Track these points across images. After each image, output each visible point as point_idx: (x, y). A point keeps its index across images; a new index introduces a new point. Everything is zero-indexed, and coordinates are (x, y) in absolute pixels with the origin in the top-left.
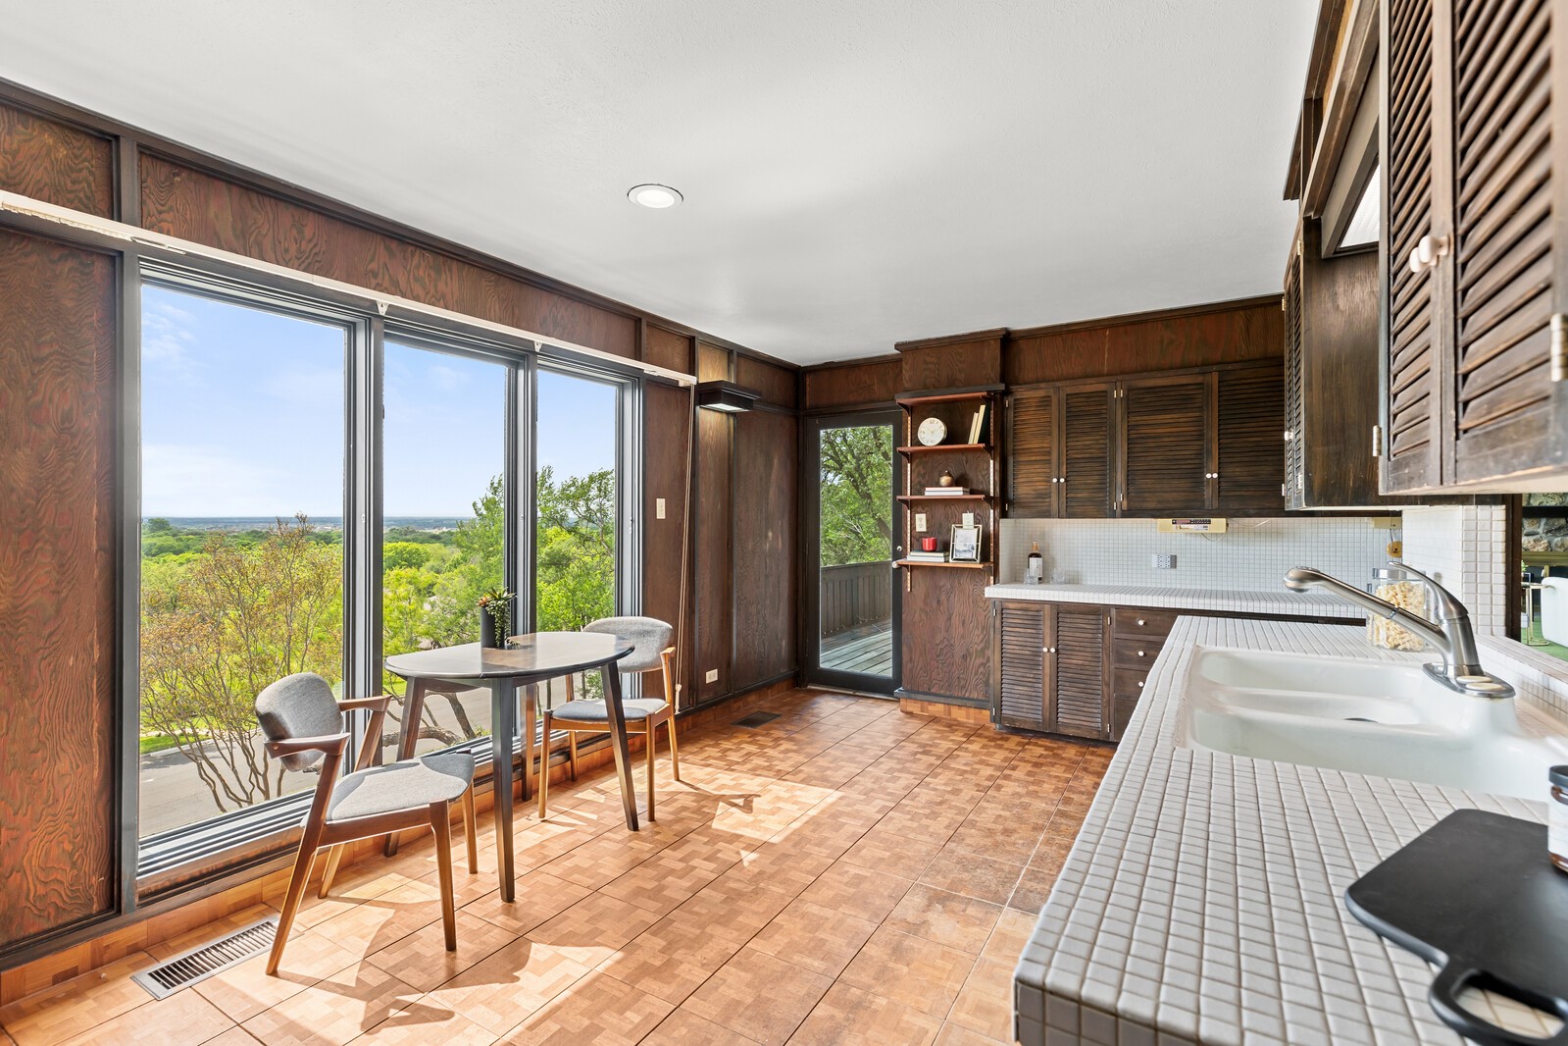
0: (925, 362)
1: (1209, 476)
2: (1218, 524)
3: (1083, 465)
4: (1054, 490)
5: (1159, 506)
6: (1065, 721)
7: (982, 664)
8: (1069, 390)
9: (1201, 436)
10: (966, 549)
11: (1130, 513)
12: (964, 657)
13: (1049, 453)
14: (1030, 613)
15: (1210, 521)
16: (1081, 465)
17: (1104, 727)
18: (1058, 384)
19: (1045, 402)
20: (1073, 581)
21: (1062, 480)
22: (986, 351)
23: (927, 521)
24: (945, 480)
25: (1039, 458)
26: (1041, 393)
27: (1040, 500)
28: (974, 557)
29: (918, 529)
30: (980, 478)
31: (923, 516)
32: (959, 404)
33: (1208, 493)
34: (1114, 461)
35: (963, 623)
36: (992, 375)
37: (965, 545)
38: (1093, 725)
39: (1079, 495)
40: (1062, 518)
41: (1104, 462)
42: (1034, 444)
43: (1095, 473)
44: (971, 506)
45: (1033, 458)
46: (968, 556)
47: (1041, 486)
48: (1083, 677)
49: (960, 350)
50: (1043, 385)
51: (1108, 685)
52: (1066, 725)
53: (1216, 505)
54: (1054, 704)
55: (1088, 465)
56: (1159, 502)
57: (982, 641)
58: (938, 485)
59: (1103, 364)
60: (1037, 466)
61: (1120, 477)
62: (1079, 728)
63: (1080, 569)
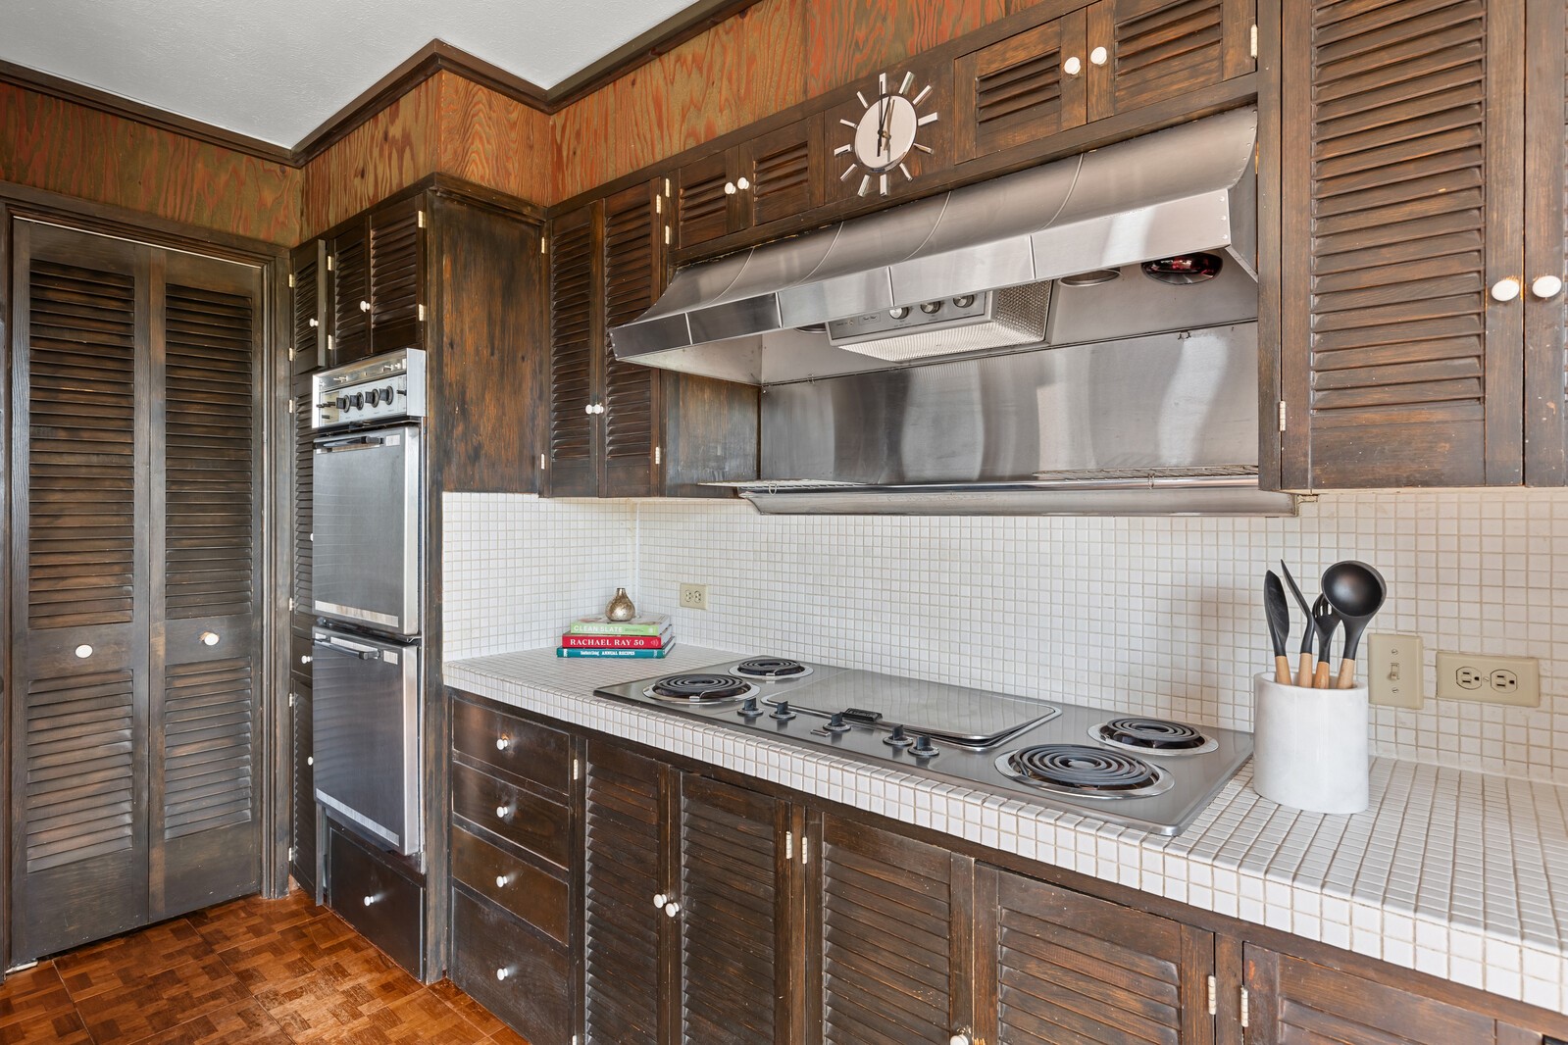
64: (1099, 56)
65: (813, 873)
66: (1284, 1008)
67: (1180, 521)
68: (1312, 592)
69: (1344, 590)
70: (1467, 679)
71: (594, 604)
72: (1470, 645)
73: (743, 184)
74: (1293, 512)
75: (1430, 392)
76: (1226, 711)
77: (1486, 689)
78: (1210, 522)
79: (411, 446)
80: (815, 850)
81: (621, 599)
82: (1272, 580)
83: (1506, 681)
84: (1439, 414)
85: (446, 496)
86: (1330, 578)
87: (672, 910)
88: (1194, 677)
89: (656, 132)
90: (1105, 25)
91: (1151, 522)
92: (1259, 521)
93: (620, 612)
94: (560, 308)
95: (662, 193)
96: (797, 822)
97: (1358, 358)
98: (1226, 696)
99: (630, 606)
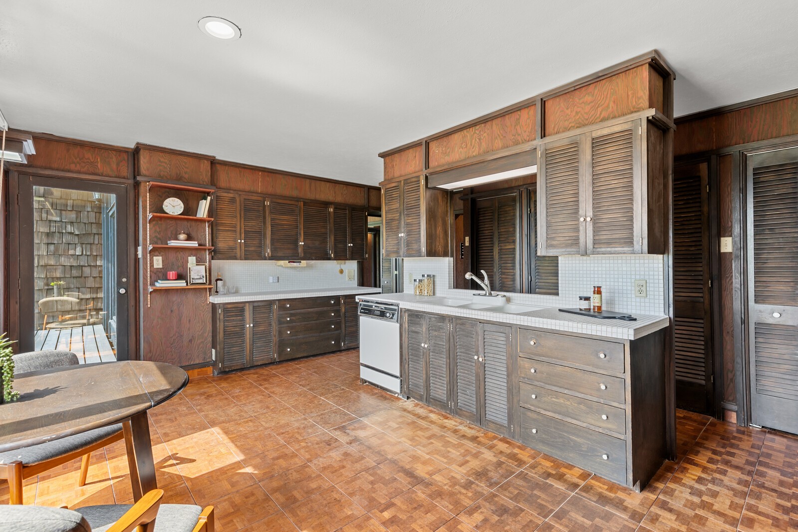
0: (160, 161)
1: (301, 243)
2: (304, 263)
3: (252, 234)
4: (238, 246)
5: (283, 255)
6: (257, 358)
7: (202, 342)
8: (246, 197)
9: (297, 227)
10: (199, 277)
11: (273, 258)
12: (190, 341)
13: (235, 227)
14: (239, 309)
15: (301, 262)
16: (250, 234)
17: (274, 356)
18: (240, 193)
19: (233, 200)
20: (236, 292)
21: (243, 241)
22: (202, 165)
23: (163, 261)
24: (182, 236)
25: (230, 229)
26: (231, 195)
27: (231, 251)
28: (205, 282)
29: (155, 266)
30: (200, 237)
31: (160, 258)
32: (185, 192)
33: (300, 250)
34: (265, 234)
35: (189, 321)
36: (206, 180)
37: (198, 275)
38: (269, 356)
39: (250, 249)
40: (243, 260)
41: (261, 234)
42: (227, 221)
43: (257, 239)
44: (194, 252)
45: (227, 229)
46: (201, 281)
47: (231, 244)
48: (264, 335)
49: (185, 160)
50: (232, 191)
51: (275, 336)
52: (257, 361)
53: (303, 255)
54: (251, 352)
55: (254, 234)
56: (283, 253)
57: (201, 329)
58: (177, 239)
59: (258, 188)
60: (229, 233)
61: (268, 242)
62: (263, 360)
63: (238, 286)
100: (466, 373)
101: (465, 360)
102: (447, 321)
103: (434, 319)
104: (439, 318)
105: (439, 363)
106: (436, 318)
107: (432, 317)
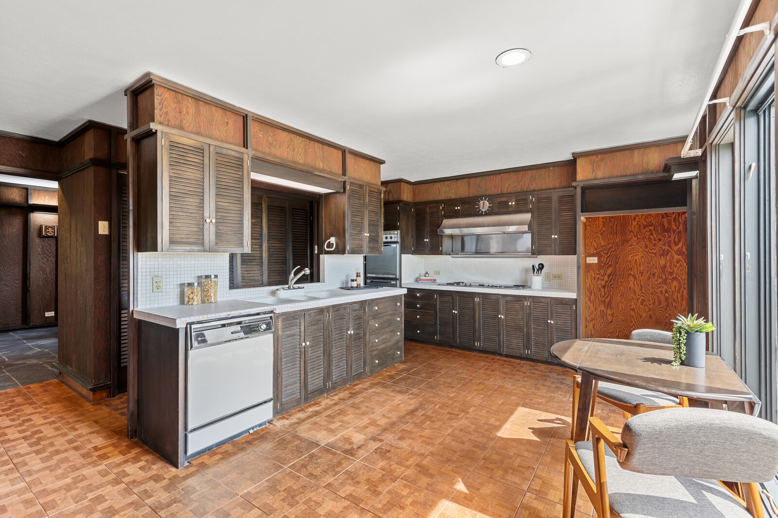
64: (513, 203)
65: (479, 303)
66: (532, 303)
67: (523, 259)
68: (537, 267)
69: (540, 266)
70: (555, 277)
71: (423, 273)
72: (555, 273)
73: (459, 208)
74: (537, 258)
75: (547, 246)
76: (529, 284)
77: (557, 278)
78: (529, 259)
79: (398, 246)
80: (480, 299)
81: (427, 273)
82: (533, 265)
83: (558, 277)
84: (548, 248)
85: (402, 255)
86: (539, 265)
87: (456, 312)
88: (524, 280)
89: (439, 195)
90: (514, 200)
91: (519, 259)
92: (533, 259)
93: (427, 275)
94: (417, 221)
95: (442, 206)
96: (477, 296)
97: (541, 242)
98: (528, 282)
99: (428, 274)
100: (340, 350)
101: (339, 339)
102: (326, 312)
103: (313, 314)
104: (318, 311)
105: (317, 354)
106: (315, 312)
107: (312, 313)
